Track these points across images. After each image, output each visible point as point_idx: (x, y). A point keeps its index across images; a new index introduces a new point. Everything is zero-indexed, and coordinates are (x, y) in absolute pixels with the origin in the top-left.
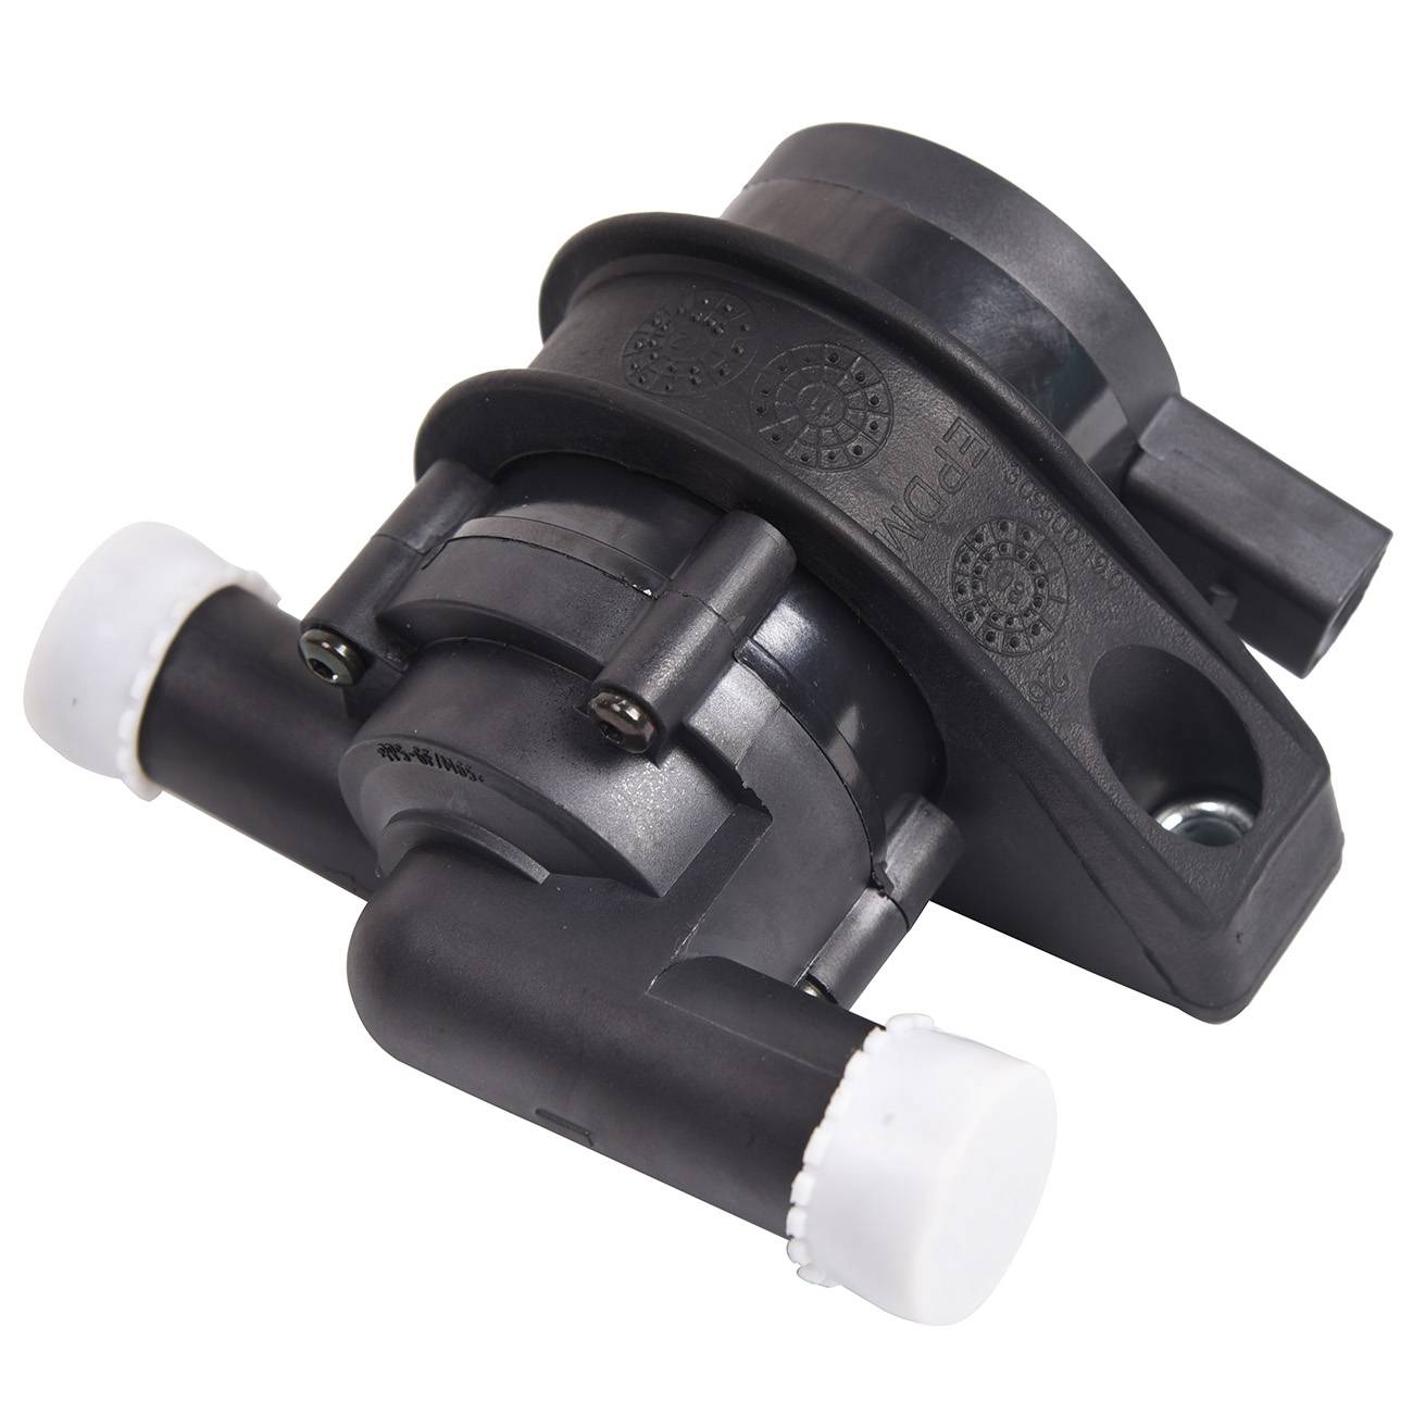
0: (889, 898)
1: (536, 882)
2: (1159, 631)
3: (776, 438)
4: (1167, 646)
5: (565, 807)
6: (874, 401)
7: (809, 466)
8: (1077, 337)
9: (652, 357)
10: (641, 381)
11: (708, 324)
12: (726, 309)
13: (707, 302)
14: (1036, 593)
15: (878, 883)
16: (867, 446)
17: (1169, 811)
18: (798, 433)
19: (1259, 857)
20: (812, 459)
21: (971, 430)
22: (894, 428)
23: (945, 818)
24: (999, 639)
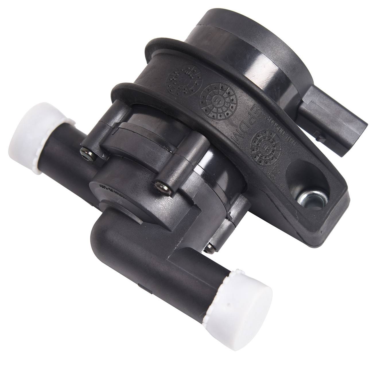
0: (231, 221)
1: (140, 224)
2: (305, 156)
3: (206, 111)
4: (307, 160)
5: (147, 209)
6: (233, 100)
7: (214, 119)
8: (287, 75)
9: (174, 84)
10: (171, 91)
11: (189, 75)
12: (194, 71)
13: (189, 68)
14: (273, 149)
15: (228, 217)
16: (230, 113)
17: (305, 193)
18: (212, 109)
19: (328, 212)
20: (215, 117)
21: (258, 107)
22: (237, 108)
23: (246, 199)
24: (263, 162)
